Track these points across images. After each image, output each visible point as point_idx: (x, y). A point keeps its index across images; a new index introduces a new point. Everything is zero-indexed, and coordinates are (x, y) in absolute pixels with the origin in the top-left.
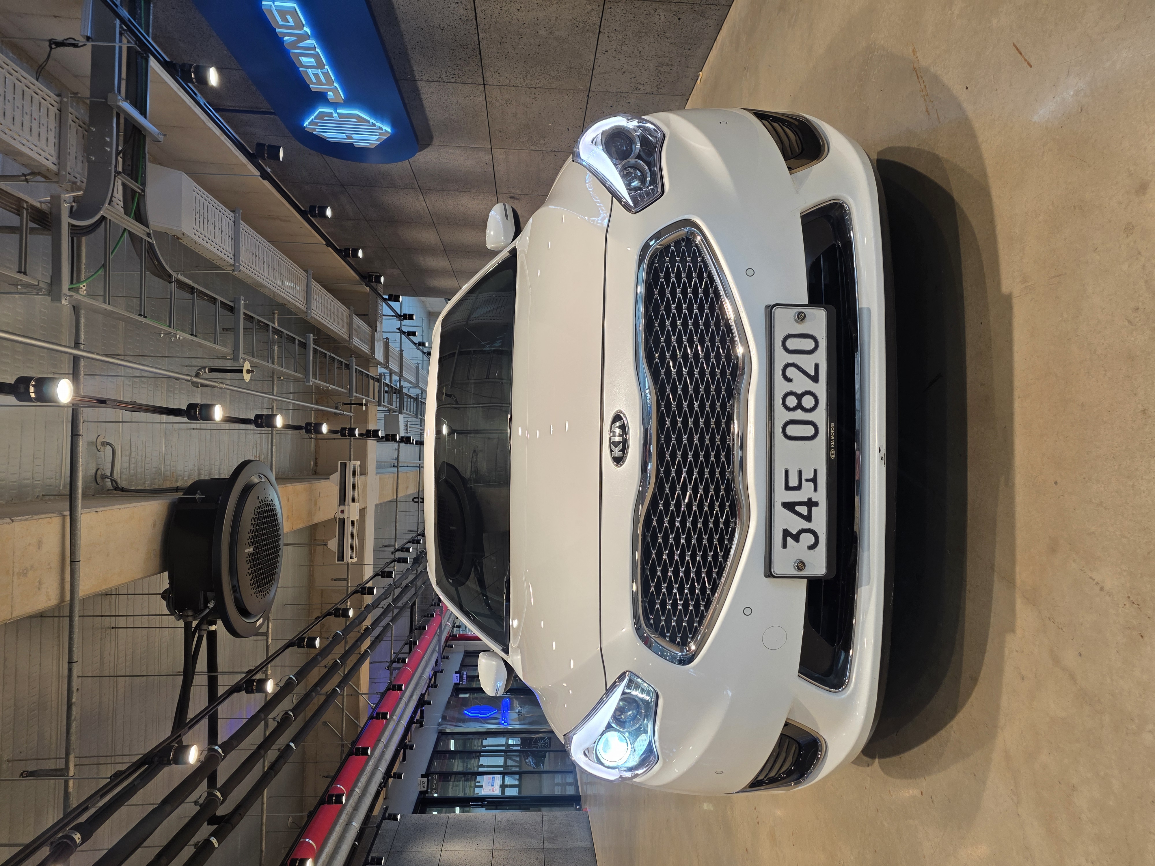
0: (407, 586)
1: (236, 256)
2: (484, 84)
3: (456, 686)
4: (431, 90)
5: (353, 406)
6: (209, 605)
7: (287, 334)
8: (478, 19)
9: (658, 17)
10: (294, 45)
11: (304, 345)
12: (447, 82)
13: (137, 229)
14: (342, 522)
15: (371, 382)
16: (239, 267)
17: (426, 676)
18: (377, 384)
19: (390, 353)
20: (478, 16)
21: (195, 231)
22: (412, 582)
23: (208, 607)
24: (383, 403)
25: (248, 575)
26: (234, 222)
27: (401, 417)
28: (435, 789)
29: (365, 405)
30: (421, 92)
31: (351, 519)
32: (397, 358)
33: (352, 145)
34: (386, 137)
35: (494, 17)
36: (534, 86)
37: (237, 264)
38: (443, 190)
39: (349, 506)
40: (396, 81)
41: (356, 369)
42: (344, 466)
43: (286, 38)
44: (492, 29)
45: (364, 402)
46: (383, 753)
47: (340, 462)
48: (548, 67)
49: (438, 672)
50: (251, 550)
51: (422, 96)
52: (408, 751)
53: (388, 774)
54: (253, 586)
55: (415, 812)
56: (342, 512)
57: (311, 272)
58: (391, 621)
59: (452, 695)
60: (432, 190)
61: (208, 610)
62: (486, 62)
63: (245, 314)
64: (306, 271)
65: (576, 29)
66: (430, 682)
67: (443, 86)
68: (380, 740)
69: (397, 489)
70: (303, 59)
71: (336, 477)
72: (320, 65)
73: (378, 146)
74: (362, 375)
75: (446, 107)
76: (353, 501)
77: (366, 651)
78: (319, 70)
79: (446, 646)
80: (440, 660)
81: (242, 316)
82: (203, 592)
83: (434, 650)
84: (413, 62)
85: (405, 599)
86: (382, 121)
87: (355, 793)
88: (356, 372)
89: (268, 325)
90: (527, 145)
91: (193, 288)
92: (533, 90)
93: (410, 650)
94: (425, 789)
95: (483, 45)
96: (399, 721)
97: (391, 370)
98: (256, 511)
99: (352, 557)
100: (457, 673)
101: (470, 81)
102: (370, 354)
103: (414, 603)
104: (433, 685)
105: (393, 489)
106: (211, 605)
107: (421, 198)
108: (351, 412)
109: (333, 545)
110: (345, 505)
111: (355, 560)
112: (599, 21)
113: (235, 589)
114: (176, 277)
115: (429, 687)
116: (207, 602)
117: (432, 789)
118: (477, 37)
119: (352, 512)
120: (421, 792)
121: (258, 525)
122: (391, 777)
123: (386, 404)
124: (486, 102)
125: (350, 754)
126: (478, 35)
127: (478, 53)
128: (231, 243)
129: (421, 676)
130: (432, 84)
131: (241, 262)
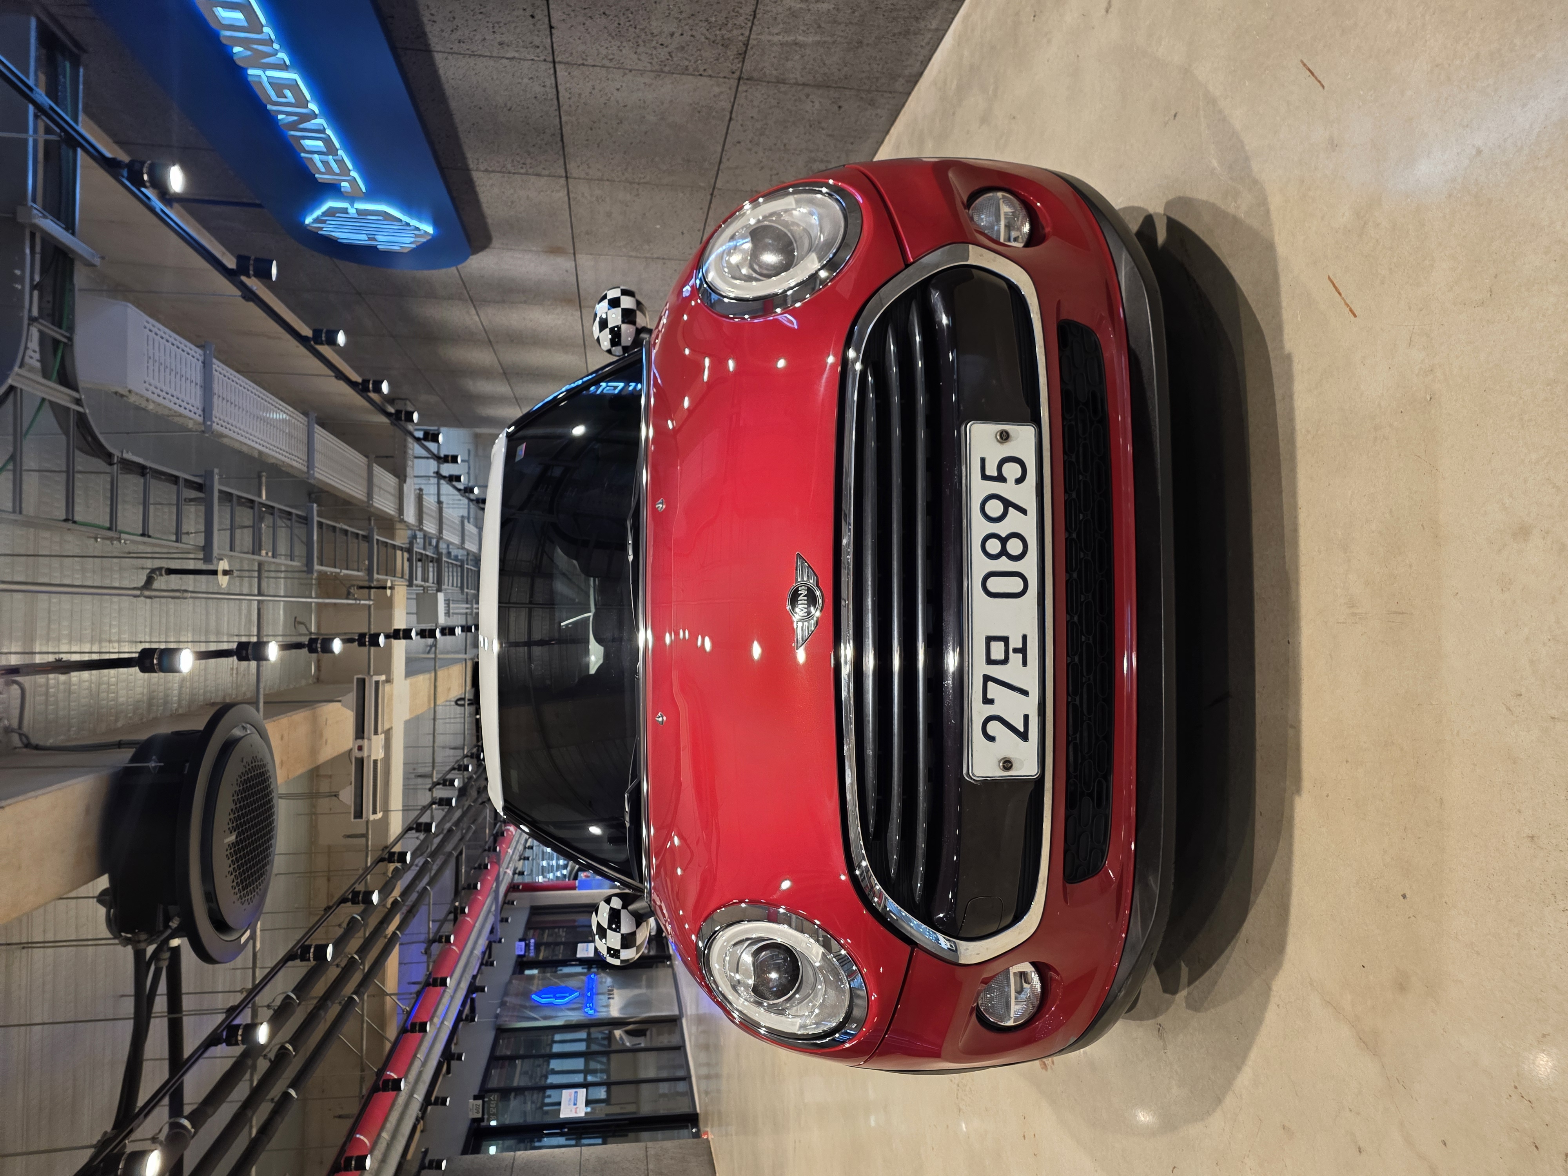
0: (450, 830)
1: (207, 411)
2: (567, 177)
3: (520, 960)
4: (491, 182)
5: (373, 591)
6: (171, 924)
7: (280, 510)
8: (561, 99)
9: (811, 104)
10: (294, 126)
11: (305, 520)
12: (514, 173)
13: (61, 396)
14: (360, 762)
15: (399, 553)
16: (211, 425)
17: (478, 952)
18: (406, 555)
19: (425, 510)
20: (560, 95)
21: (147, 385)
22: (457, 823)
23: (170, 927)
24: (415, 582)
25: (229, 876)
26: (204, 363)
27: (441, 596)
28: (493, 1114)
29: (391, 588)
30: (477, 184)
31: (373, 758)
32: (435, 514)
33: (375, 248)
34: (424, 240)
35: (583, 96)
36: (637, 181)
37: (209, 423)
38: (504, 301)
39: (369, 739)
40: (442, 170)
41: (377, 540)
42: (362, 683)
43: (280, 117)
44: (580, 111)
45: (389, 584)
46: (420, 1074)
47: (356, 677)
48: (657, 159)
49: (495, 942)
50: (232, 838)
51: (478, 189)
52: (454, 1063)
53: (427, 1101)
54: (237, 890)
55: (465, 1152)
56: (360, 748)
57: (313, 415)
58: (429, 884)
59: (514, 973)
60: (489, 302)
61: (169, 931)
62: (569, 150)
63: (220, 491)
64: (305, 414)
65: (697, 115)
66: (483, 958)
67: (509, 178)
68: (415, 1056)
69: (435, 694)
70: (307, 143)
71: (351, 697)
72: (331, 150)
73: (413, 250)
74: (386, 546)
75: (512, 202)
76: (376, 733)
77: (394, 933)
78: (331, 157)
79: (504, 903)
80: (499, 926)
81: (216, 495)
82: (162, 906)
83: (489, 911)
84: (466, 148)
85: (449, 847)
86: (420, 219)
87: (381, 1140)
88: (377, 543)
89: (252, 501)
90: (624, 250)
91: (143, 467)
92: (636, 186)
93: (455, 920)
94: (480, 1116)
95: (567, 130)
96: (442, 1023)
97: (425, 531)
98: (239, 780)
99: (374, 812)
100: (520, 940)
101: (547, 172)
102: (397, 515)
103: (461, 853)
104: (487, 961)
105: (429, 696)
106: (174, 924)
107: (473, 311)
108: (370, 599)
109: (347, 795)
110: (363, 738)
111: (379, 815)
112: (729, 107)
113: (211, 897)
114: (120, 455)
115: (482, 964)
116: (168, 919)
117: (489, 1115)
118: (558, 120)
119: (375, 749)
120: (475, 1121)
121: (243, 799)
122: (430, 1104)
123: (419, 582)
124: (569, 199)
125: (375, 1089)
126: (560, 118)
127: (559, 139)
128: (199, 392)
129: (472, 952)
130: (492, 175)
131: (214, 419)
